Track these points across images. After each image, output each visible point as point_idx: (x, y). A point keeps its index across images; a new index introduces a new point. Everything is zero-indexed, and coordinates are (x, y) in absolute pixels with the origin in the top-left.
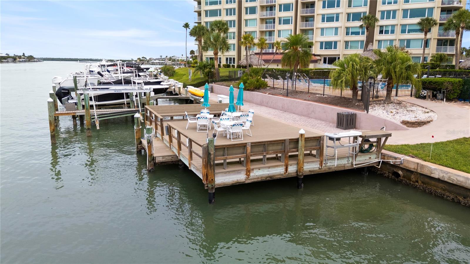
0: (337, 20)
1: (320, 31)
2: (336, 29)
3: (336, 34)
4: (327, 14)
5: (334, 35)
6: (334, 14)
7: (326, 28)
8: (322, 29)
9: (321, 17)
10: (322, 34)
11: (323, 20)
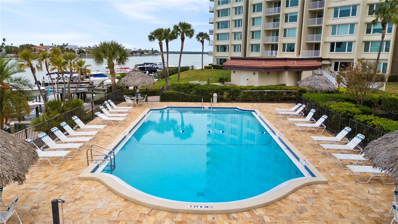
0: (354, 14)
1: (330, 29)
2: (352, 25)
3: (352, 32)
4: (341, 7)
5: (348, 34)
6: (350, 6)
7: (339, 25)
8: (334, 26)
9: (332, 11)
10: (334, 33)
11: (336, 15)
